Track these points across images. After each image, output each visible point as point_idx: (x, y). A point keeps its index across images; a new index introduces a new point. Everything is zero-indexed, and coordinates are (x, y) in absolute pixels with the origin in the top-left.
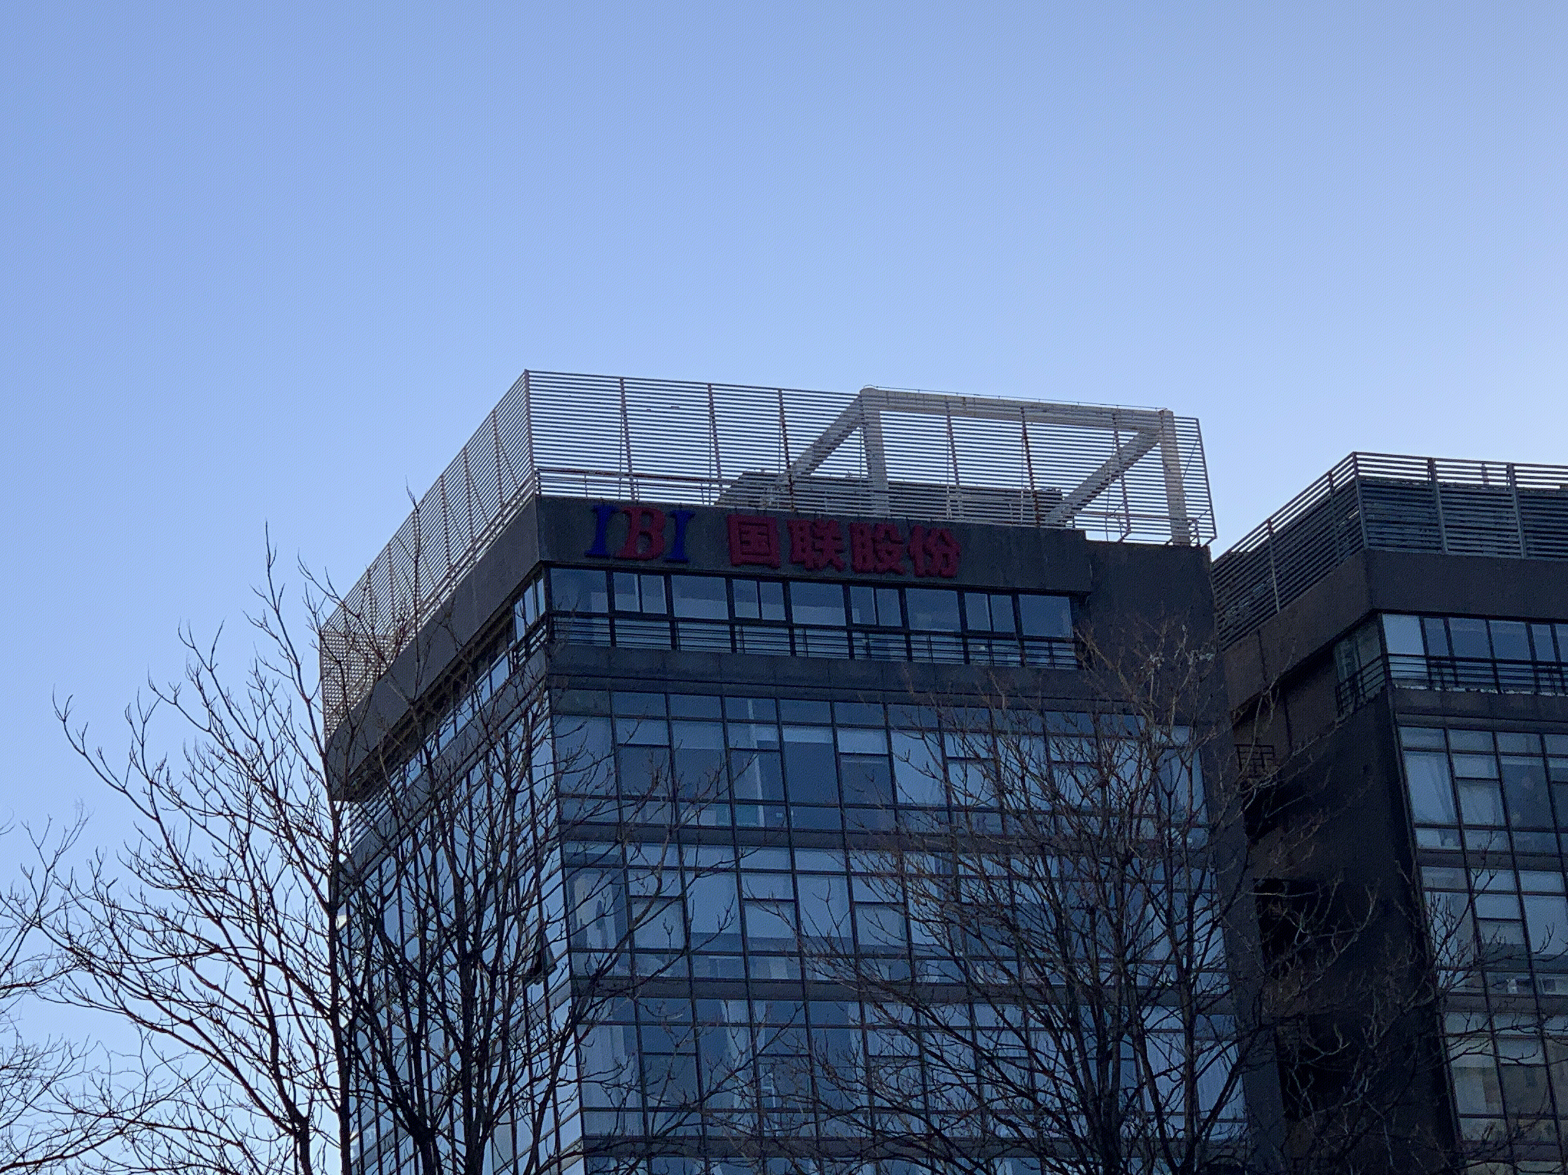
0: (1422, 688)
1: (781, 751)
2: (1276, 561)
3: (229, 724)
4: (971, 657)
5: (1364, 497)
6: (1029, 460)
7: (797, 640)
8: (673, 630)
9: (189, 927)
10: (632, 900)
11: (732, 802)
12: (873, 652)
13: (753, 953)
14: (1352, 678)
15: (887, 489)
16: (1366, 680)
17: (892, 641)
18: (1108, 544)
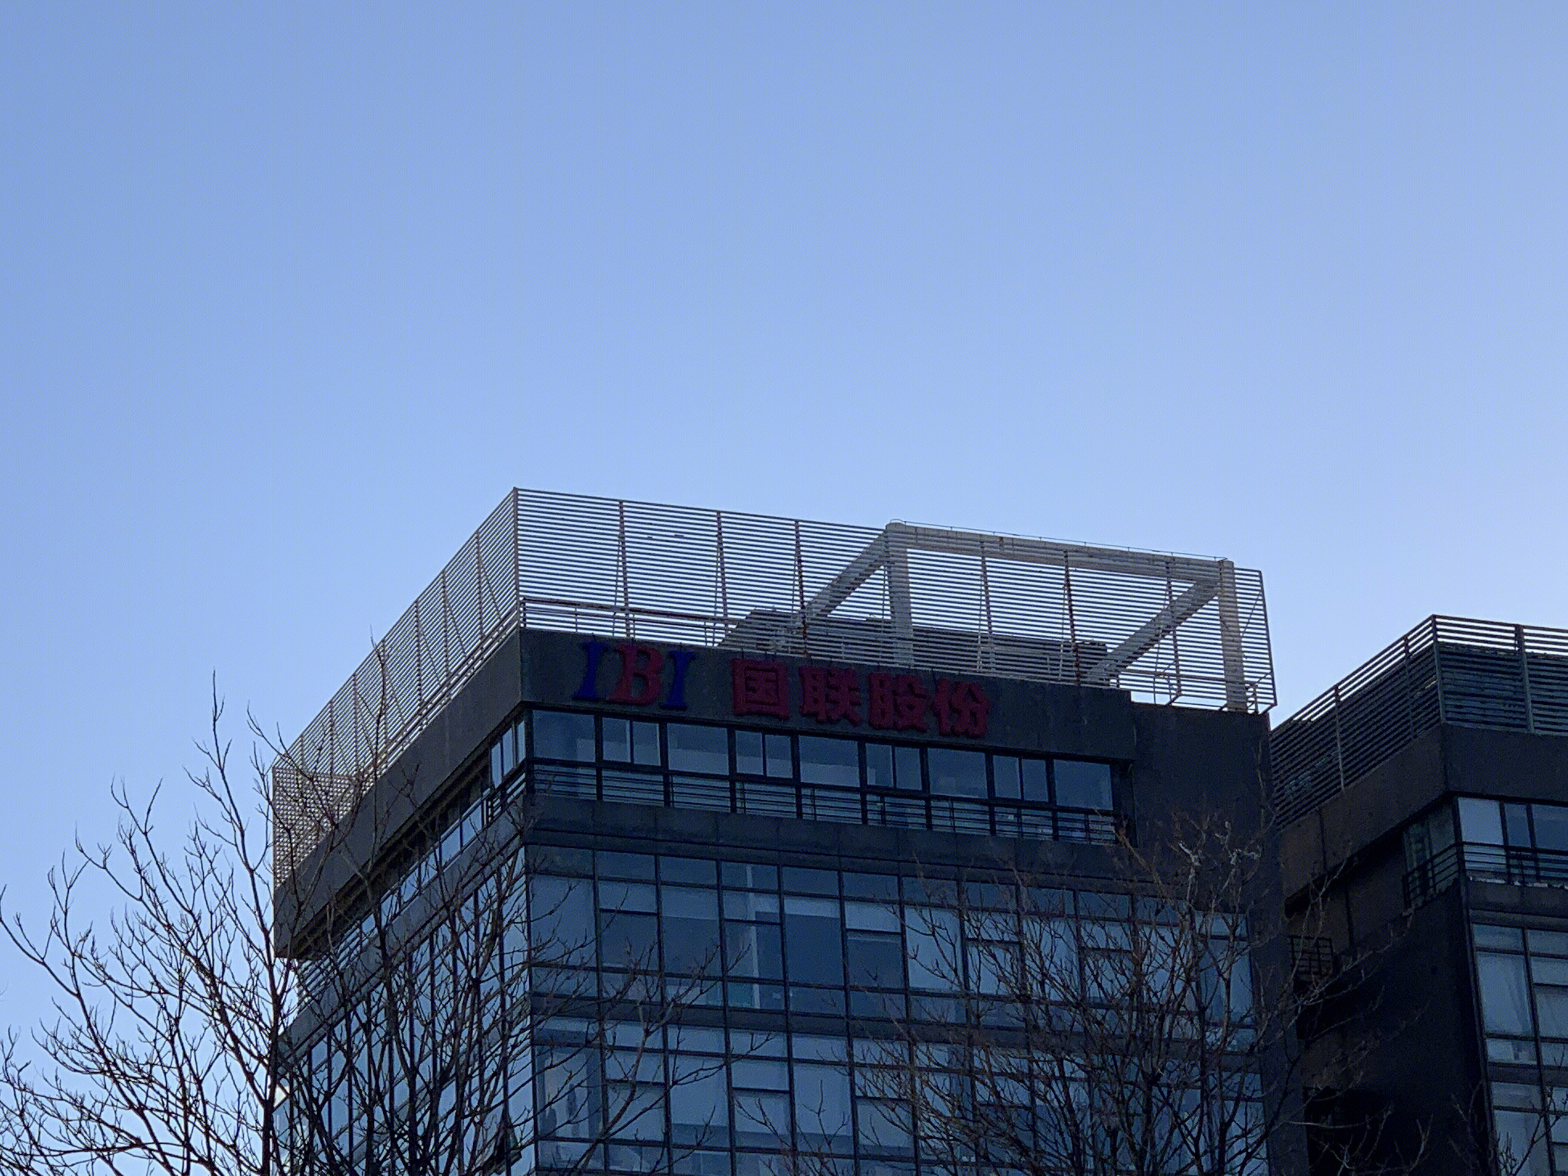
0: (1498, 881)
1: (781, 924)
2: (1342, 733)
3: (163, 892)
4: (997, 827)
5: (1443, 666)
6: (1071, 610)
7: (804, 801)
8: (667, 784)
9: (108, 1116)
10: (606, 1083)
11: (725, 979)
12: (888, 818)
13: (742, 1149)
14: (1422, 869)
15: (912, 636)
16: (1437, 870)
17: (910, 806)
18: (1155, 706)
